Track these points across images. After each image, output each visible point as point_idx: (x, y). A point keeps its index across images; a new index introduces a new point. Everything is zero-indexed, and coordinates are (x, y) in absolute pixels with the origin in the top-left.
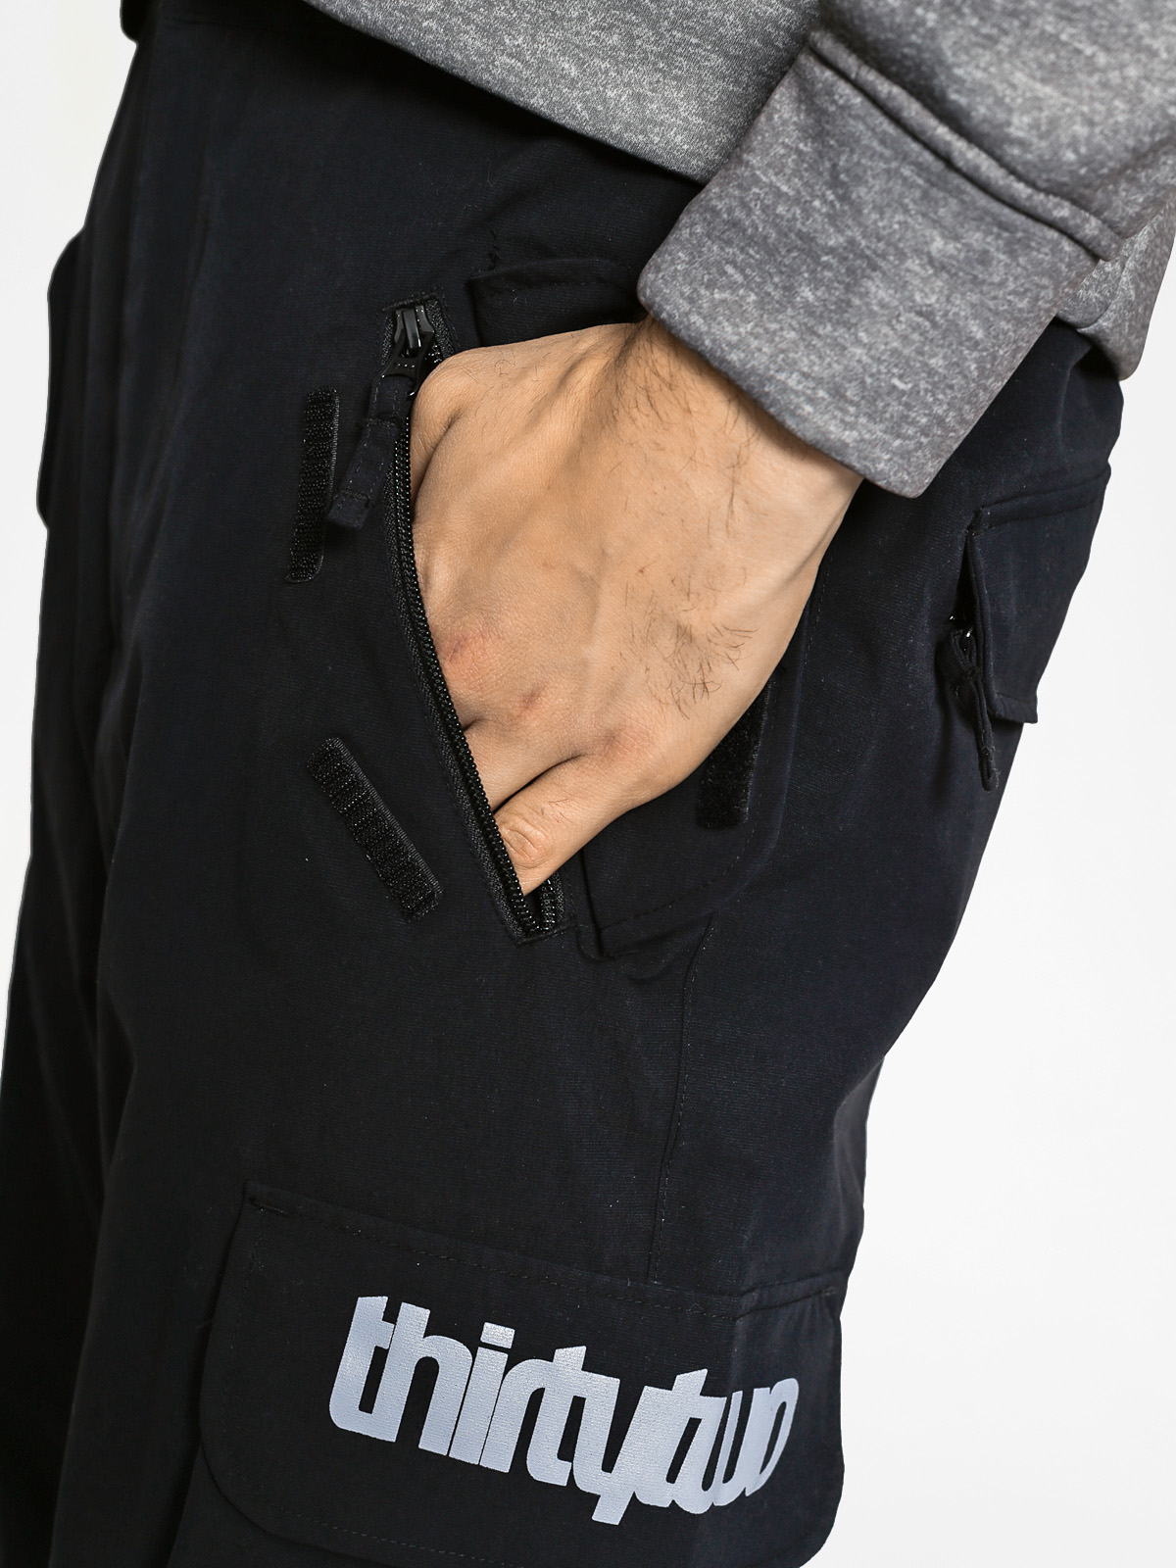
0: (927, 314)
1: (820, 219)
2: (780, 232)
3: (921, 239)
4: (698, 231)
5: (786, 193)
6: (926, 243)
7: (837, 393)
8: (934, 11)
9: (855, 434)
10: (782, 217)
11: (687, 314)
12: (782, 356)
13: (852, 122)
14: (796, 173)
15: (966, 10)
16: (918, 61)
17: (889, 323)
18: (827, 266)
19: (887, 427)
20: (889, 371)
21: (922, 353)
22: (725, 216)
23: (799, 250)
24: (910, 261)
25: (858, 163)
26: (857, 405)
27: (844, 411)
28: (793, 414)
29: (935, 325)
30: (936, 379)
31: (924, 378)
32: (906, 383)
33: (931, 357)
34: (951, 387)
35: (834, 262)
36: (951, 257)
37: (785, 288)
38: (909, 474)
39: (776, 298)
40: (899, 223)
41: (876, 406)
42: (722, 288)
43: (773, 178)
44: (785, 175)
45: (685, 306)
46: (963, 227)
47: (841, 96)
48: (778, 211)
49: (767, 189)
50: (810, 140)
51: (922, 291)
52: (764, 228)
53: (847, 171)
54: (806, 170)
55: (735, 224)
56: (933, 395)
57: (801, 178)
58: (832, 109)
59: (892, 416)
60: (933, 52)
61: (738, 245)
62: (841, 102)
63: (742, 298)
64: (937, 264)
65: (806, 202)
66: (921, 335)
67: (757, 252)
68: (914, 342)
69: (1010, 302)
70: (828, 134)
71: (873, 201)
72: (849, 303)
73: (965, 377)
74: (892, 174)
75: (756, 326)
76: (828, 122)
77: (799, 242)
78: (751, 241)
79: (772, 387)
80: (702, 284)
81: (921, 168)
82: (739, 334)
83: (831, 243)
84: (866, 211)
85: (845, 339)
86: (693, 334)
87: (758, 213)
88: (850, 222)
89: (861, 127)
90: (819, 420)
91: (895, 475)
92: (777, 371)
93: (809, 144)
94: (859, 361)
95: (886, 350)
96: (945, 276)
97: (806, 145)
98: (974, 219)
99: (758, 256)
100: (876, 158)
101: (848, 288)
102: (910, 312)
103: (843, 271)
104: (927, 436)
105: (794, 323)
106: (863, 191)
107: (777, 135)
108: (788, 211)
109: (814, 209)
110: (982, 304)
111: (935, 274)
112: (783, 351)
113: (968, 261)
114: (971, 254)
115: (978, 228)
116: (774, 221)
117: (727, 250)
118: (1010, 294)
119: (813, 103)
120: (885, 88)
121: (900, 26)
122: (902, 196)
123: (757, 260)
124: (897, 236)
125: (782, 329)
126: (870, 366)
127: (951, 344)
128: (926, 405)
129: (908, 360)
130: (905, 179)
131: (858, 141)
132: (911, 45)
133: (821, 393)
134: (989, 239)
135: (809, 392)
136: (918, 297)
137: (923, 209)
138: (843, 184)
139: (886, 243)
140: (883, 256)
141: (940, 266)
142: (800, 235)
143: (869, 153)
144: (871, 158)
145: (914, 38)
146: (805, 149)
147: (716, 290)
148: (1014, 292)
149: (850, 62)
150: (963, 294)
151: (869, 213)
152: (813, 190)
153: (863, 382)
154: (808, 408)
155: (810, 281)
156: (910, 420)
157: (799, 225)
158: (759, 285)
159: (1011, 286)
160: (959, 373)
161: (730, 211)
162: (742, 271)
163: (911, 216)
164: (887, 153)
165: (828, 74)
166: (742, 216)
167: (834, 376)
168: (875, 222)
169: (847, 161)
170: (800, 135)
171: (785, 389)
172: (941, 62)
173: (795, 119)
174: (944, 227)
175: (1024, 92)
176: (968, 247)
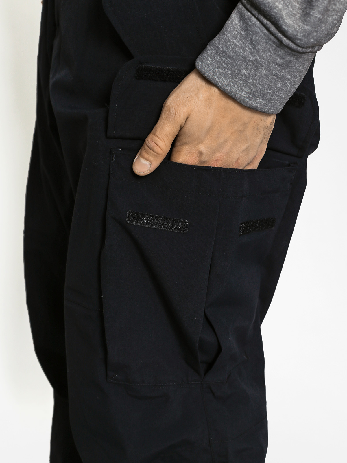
0: (276, 75)
1: (248, 53)
2: (237, 55)
3: (274, 59)
4: (213, 52)
5: (238, 45)
6: (276, 60)
7: (254, 96)
8: (281, 4)
9: (259, 104)
10: (237, 52)
11: (213, 76)
12: (240, 88)
13: (256, 28)
14: (240, 39)
15: (289, 6)
16: (275, 16)
17: (267, 79)
18: (250, 65)
19: (267, 101)
20: (267, 89)
21: (275, 84)
22: (221, 49)
23: (242, 60)
24: (272, 64)
25: (258, 39)
26: (259, 98)
27: (256, 99)
28: (244, 101)
29: (278, 77)
30: (279, 89)
31: (276, 89)
32: (271, 91)
33: (277, 84)
34: (283, 90)
35: (252, 64)
36: (282, 63)
37: (238, 70)
38: (274, 110)
39: (236, 72)
40: (269, 55)
41: (264, 97)
42: (222, 69)
43: (234, 40)
44: (237, 40)
45: (212, 74)
46: (285, 56)
47: (253, 21)
48: (236, 50)
49: (233, 44)
50: (244, 31)
51: (275, 71)
52: (232, 54)
53: (255, 41)
54: (243, 39)
55: (224, 52)
56: (279, 92)
57: (242, 41)
58: (250, 24)
59: (268, 99)
60: (280, 15)
61: (225, 58)
62: (253, 22)
63: (227, 72)
64: (278, 65)
65: (244, 48)
66: (274, 80)
67: (231, 60)
68: (273, 82)
69: (297, 69)
70: (249, 30)
71: (262, 50)
72: (256, 74)
73: (287, 87)
74: (267, 43)
75: (232, 80)
76: (249, 27)
77: (242, 58)
78: (229, 57)
79: (238, 96)
80: (216, 67)
81: (274, 43)
82: (228, 82)
83: (251, 59)
84: (260, 52)
85: (256, 83)
86: (215, 82)
87: (230, 50)
88: (256, 54)
89: (259, 30)
90: (250, 102)
91: (270, 111)
92: (239, 92)
93: (244, 32)
94: (259, 88)
95: (266, 85)
96: (280, 67)
97: (243, 32)
98: (288, 55)
99: (231, 61)
100: (263, 38)
101: (255, 70)
102: (272, 76)
103: (254, 66)
104: (278, 101)
105: (242, 79)
106: (259, 47)
107: (234, 28)
108: (239, 50)
109: (246, 50)
110: (290, 71)
111: (278, 67)
112: (240, 87)
113: (286, 63)
114: (287, 62)
115: (289, 56)
116: (235, 52)
117: (222, 59)
118: (297, 67)
119: (244, 21)
120: (265, 21)
121: (271, 7)
122: (269, 49)
123: (230, 62)
124: (268, 58)
125: (239, 81)
126: (262, 89)
127: (282, 81)
128: (277, 95)
129: (271, 86)
130: (270, 45)
131: (258, 34)
132: (274, 12)
133: (250, 96)
134: (291, 58)
135: (247, 96)
136: (274, 72)
137: (275, 52)
138: (254, 44)
139: (265, 60)
140: (265, 63)
141: (279, 65)
142: (242, 56)
143: (261, 37)
144: (262, 38)
145: (275, 10)
146: (242, 33)
147: (220, 69)
148: (298, 67)
149: (256, 13)
150: (285, 70)
151: (261, 52)
152: (246, 45)
153: (261, 92)
154: (247, 100)
155: (245, 69)
156: (273, 99)
157: (242, 54)
158: (231, 69)
159: (297, 65)
160: (285, 86)
161: (222, 48)
162: (226, 65)
163: (272, 54)
164: (266, 38)
165: (249, 14)
166: (226, 50)
167: (253, 92)
168: (263, 55)
169: (255, 38)
170: (241, 29)
171: (241, 96)
172: (282, 18)
173: (239, 24)
174: (280, 57)
175: (301, 28)
176: (286, 60)
